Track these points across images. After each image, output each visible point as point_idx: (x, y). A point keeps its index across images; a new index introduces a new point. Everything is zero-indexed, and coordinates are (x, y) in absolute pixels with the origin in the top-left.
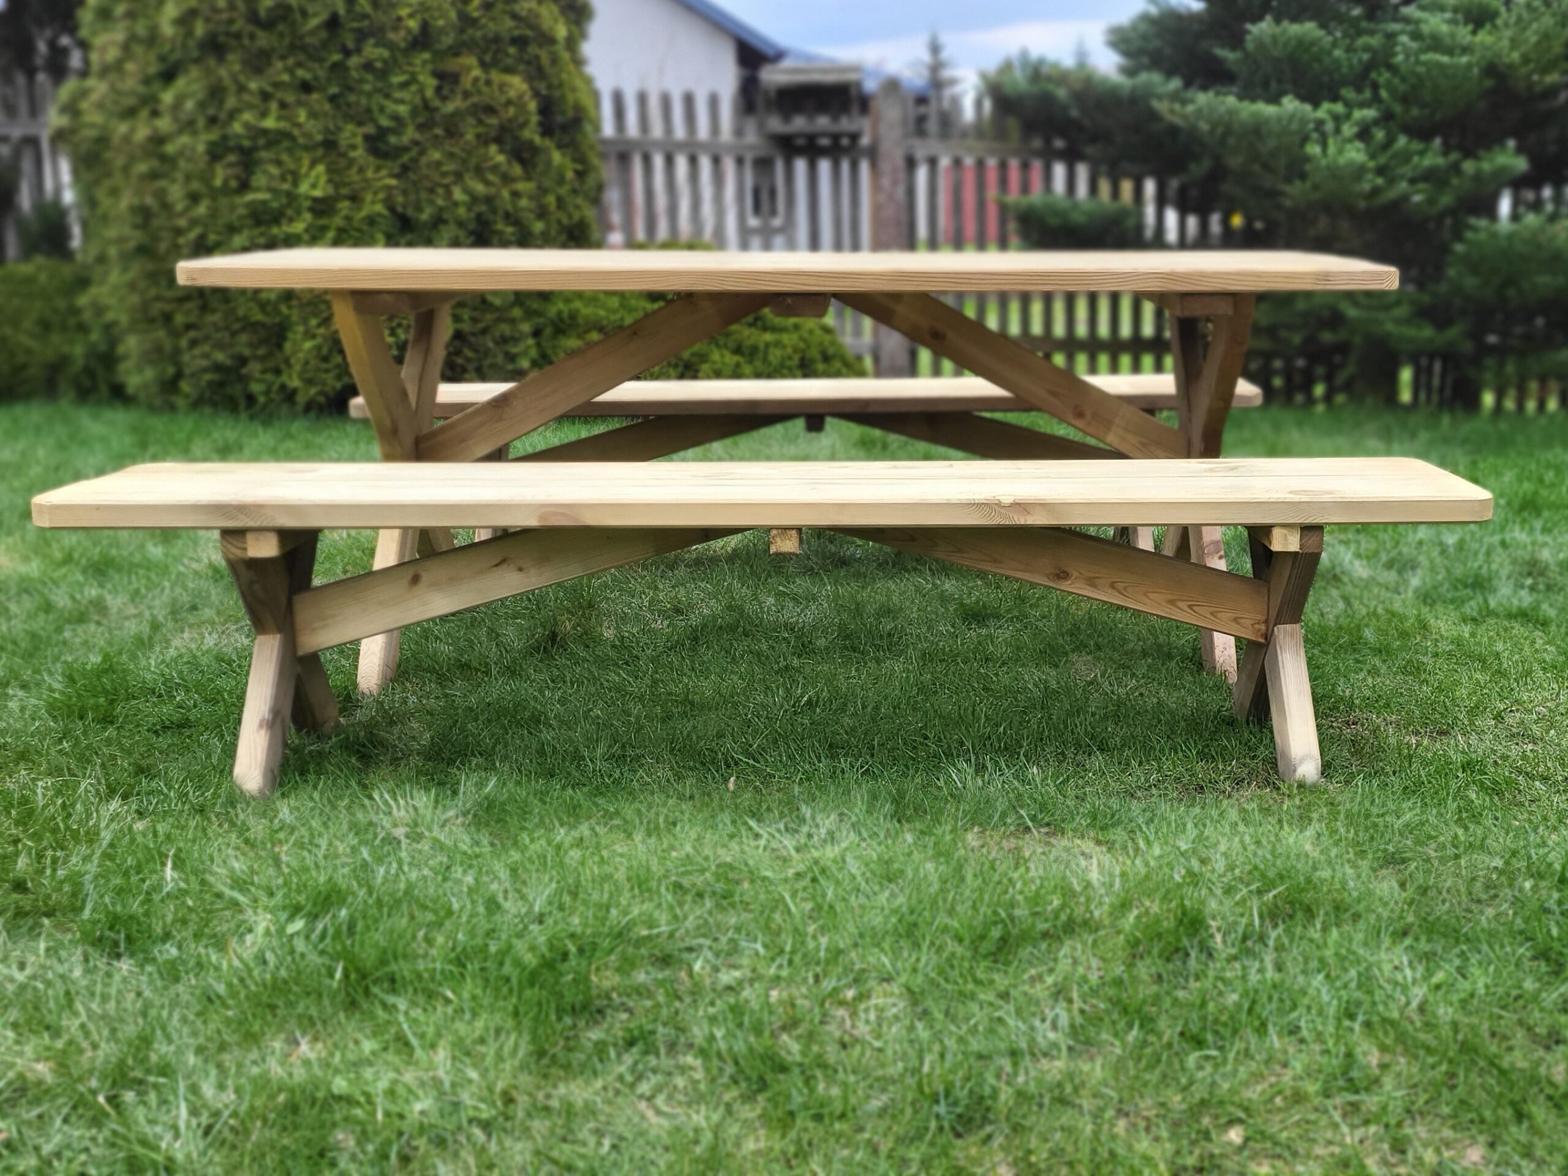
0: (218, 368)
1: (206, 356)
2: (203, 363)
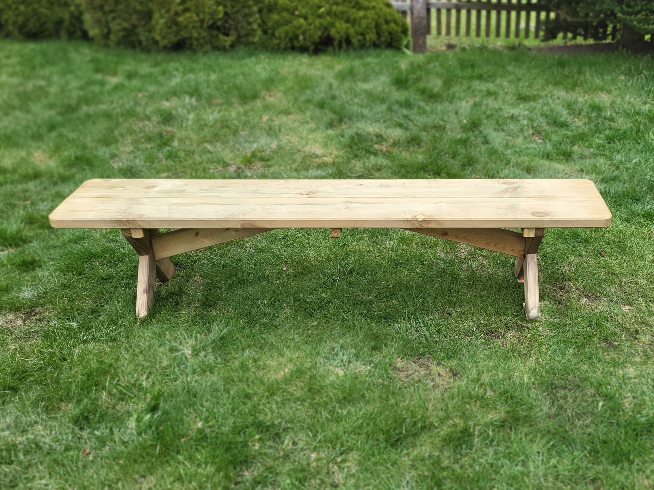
0: (125, 29)
1: (120, 24)
2: (118, 28)
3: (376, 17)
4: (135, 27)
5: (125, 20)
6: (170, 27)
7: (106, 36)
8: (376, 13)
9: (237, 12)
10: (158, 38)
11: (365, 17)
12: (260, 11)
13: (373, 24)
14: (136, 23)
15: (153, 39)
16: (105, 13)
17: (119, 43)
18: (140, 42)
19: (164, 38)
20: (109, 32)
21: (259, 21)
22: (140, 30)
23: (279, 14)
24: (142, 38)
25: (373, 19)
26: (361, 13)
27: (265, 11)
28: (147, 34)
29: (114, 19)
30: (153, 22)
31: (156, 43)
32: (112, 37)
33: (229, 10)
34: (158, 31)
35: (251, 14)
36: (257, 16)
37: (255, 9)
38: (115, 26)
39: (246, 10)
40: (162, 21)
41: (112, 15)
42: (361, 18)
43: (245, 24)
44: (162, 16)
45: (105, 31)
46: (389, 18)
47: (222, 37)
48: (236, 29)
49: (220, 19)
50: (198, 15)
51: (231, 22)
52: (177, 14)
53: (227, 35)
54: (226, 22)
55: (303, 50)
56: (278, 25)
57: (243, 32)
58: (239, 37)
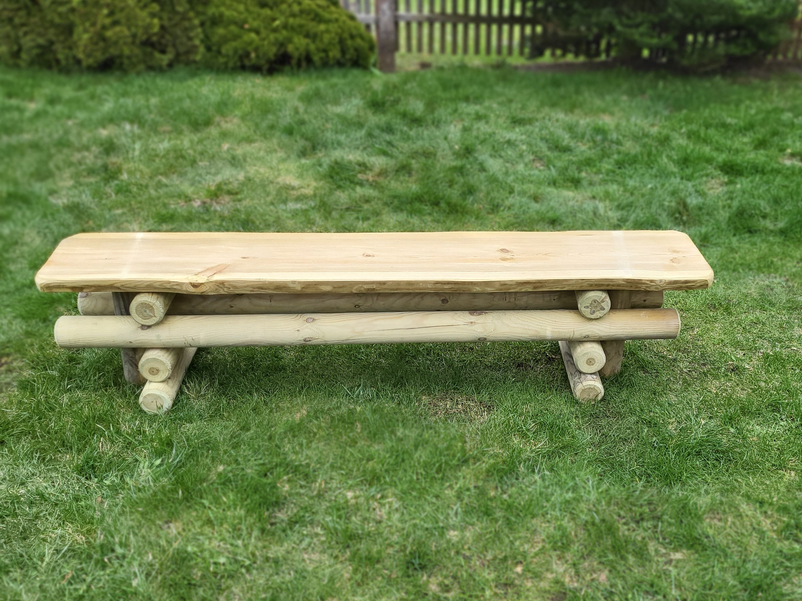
0: (39, 46)
1: (33, 40)
2: (32, 44)
3: (339, 31)
4: (52, 43)
5: (40, 35)
6: (96, 44)
7: (16, 55)
8: (340, 27)
9: (176, 25)
10: (81, 56)
11: (327, 31)
12: (202, 24)
13: (337, 40)
14: (54, 38)
15: (74, 57)
16: (15, 27)
17: (31, 63)
18: (58, 61)
19: (89, 56)
20: (20, 50)
21: (201, 36)
22: (58, 47)
23: (226, 27)
24: (61, 56)
25: (337, 34)
26: (322, 27)
27: (208, 24)
28: (67, 51)
29: (26, 34)
30: (75, 37)
31: (78, 62)
32: (24, 56)
33: (166, 23)
34: (81, 49)
35: (193, 28)
36: (199, 30)
37: (196, 22)
38: (27, 42)
39: (186, 24)
40: (86, 36)
41: (25, 29)
42: (322, 32)
43: (184, 40)
44: (86, 31)
45: (15, 48)
46: (354, 32)
47: (157, 55)
48: (174, 46)
49: (155, 34)
50: (129, 28)
51: (168, 37)
52: (104, 28)
53: (163, 52)
54: (163, 37)
55: (256, 69)
56: (225, 40)
57: (182, 49)
58: (178, 55)
